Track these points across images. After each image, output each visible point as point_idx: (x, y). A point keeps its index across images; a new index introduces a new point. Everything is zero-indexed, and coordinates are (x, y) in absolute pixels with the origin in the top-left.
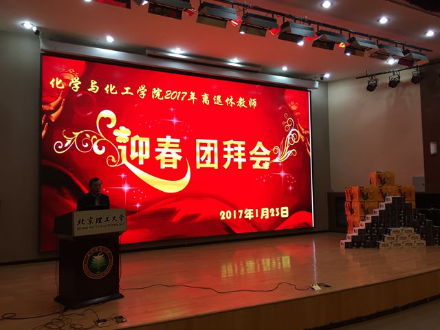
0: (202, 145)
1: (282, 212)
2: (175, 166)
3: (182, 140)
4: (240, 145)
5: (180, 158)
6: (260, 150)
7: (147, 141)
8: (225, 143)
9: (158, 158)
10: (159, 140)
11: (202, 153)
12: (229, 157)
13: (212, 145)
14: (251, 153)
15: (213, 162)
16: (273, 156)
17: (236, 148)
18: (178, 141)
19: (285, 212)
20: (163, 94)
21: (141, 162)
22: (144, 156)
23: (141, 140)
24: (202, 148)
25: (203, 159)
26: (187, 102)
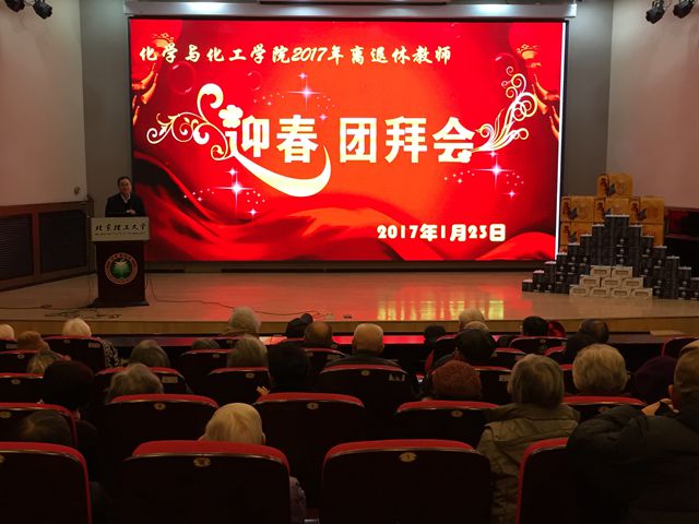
0: (349, 126)
1: (493, 233)
2: (306, 159)
3: (318, 121)
4: (417, 125)
5: (314, 147)
6: (454, 131)
7: (265, 123)
8: (389, 122)
9: (280, 147)
10: (282, 121)
11: (349, 138)
12: (395, 144)
13: (367, 126)
14: (437, 136)
15: (367, 151)
16: (478, 140)
17: (408, 130)
18: (312, 121)
19: (498, 233)
20: (289, 55)
21: (257, 154)
22: (260, 145)
23: (257, 123)
24: (351, 132)
25: (351, 147)
26: (327, 62)
